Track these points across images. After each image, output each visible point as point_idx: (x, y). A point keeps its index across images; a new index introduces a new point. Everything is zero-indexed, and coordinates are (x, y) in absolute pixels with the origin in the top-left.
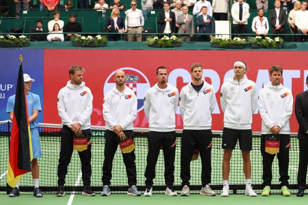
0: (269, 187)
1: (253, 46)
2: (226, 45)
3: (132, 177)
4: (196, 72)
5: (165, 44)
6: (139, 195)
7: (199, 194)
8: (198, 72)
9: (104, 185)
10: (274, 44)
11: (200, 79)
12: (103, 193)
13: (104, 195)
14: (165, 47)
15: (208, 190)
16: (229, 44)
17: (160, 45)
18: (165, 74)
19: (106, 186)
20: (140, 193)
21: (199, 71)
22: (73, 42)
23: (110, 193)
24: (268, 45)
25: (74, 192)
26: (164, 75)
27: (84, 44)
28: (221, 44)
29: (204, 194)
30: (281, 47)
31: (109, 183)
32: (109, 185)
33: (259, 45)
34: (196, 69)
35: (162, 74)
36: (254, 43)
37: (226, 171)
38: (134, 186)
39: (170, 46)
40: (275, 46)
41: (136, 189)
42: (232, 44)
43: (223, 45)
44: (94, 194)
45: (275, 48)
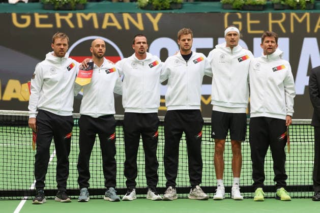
0: (261, 189)
1: (276, 7)
2: (241, 6)
3: (109, 177)
4: (184, 40)
5: (162, 6)
6: (117, 200)
7: (187, 198)
8: (187, 42)
9: (81, 187)
10: (302, 3)
11: (190, 49)
12: (81, 198)
13: (83, 201)
14: (162, 9)
15: (199, 191)
16: (244, 5)
17: (155, 8)
18: (144, 43)
19: (85, 189)
20: (118, 197)
21: (189, 40)
22: (42, 3)
23: (89, 198)
24: (295, 5)
25: (26, 197)
26: (142, 44)
27: (56, 7)
28: (234, 5)
29: (193, 198)
30: (312, 7)
31: (87, 185)
32: (87, 187)
33: (283, 5)
34: (184, 37)
35: (140, 43)
36: (277, 4)
37: (219, 167)
38: (112, 189)
39: (168, 7)
40: (304, 6)
41: (114, 193)
42: (249, 5)
43: (236, 6)
44: (68, 199)
45: (304, 9)
